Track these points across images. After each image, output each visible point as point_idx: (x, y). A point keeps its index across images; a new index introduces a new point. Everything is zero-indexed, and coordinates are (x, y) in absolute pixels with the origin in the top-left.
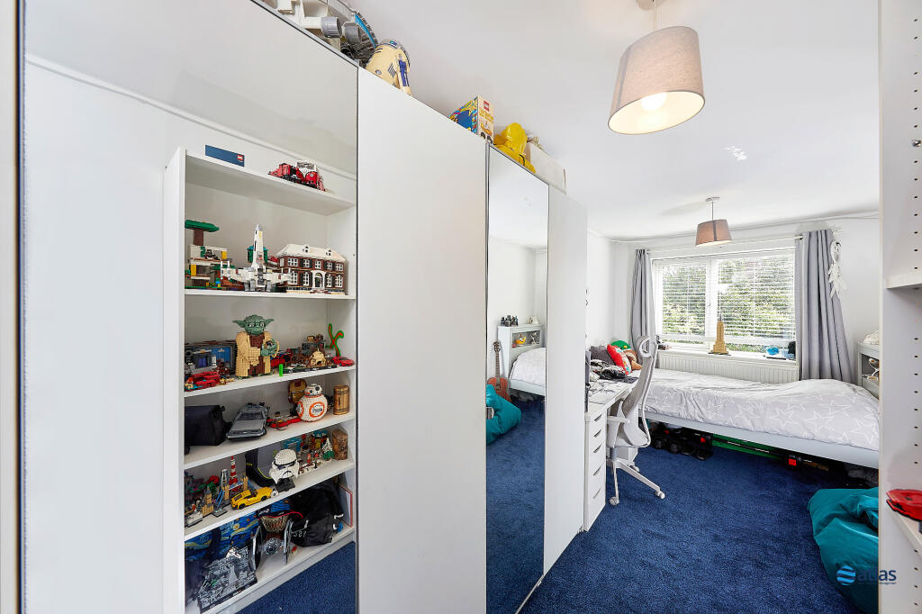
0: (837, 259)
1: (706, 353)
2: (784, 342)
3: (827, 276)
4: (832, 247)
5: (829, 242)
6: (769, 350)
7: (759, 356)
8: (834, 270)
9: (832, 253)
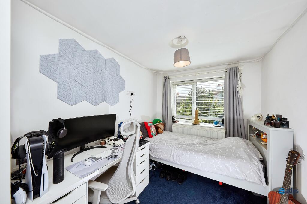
0: (240, 80)
1: (191, 124)
2: (220, 119)
3: (236, 88)
4: (239, 74)
5: (237, 72)
6: (215, 123)
7: (211, 125)
8: (239, 85)
9: (239, 77)
